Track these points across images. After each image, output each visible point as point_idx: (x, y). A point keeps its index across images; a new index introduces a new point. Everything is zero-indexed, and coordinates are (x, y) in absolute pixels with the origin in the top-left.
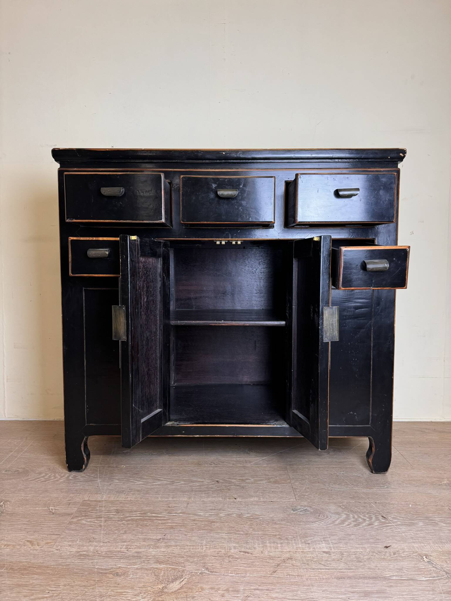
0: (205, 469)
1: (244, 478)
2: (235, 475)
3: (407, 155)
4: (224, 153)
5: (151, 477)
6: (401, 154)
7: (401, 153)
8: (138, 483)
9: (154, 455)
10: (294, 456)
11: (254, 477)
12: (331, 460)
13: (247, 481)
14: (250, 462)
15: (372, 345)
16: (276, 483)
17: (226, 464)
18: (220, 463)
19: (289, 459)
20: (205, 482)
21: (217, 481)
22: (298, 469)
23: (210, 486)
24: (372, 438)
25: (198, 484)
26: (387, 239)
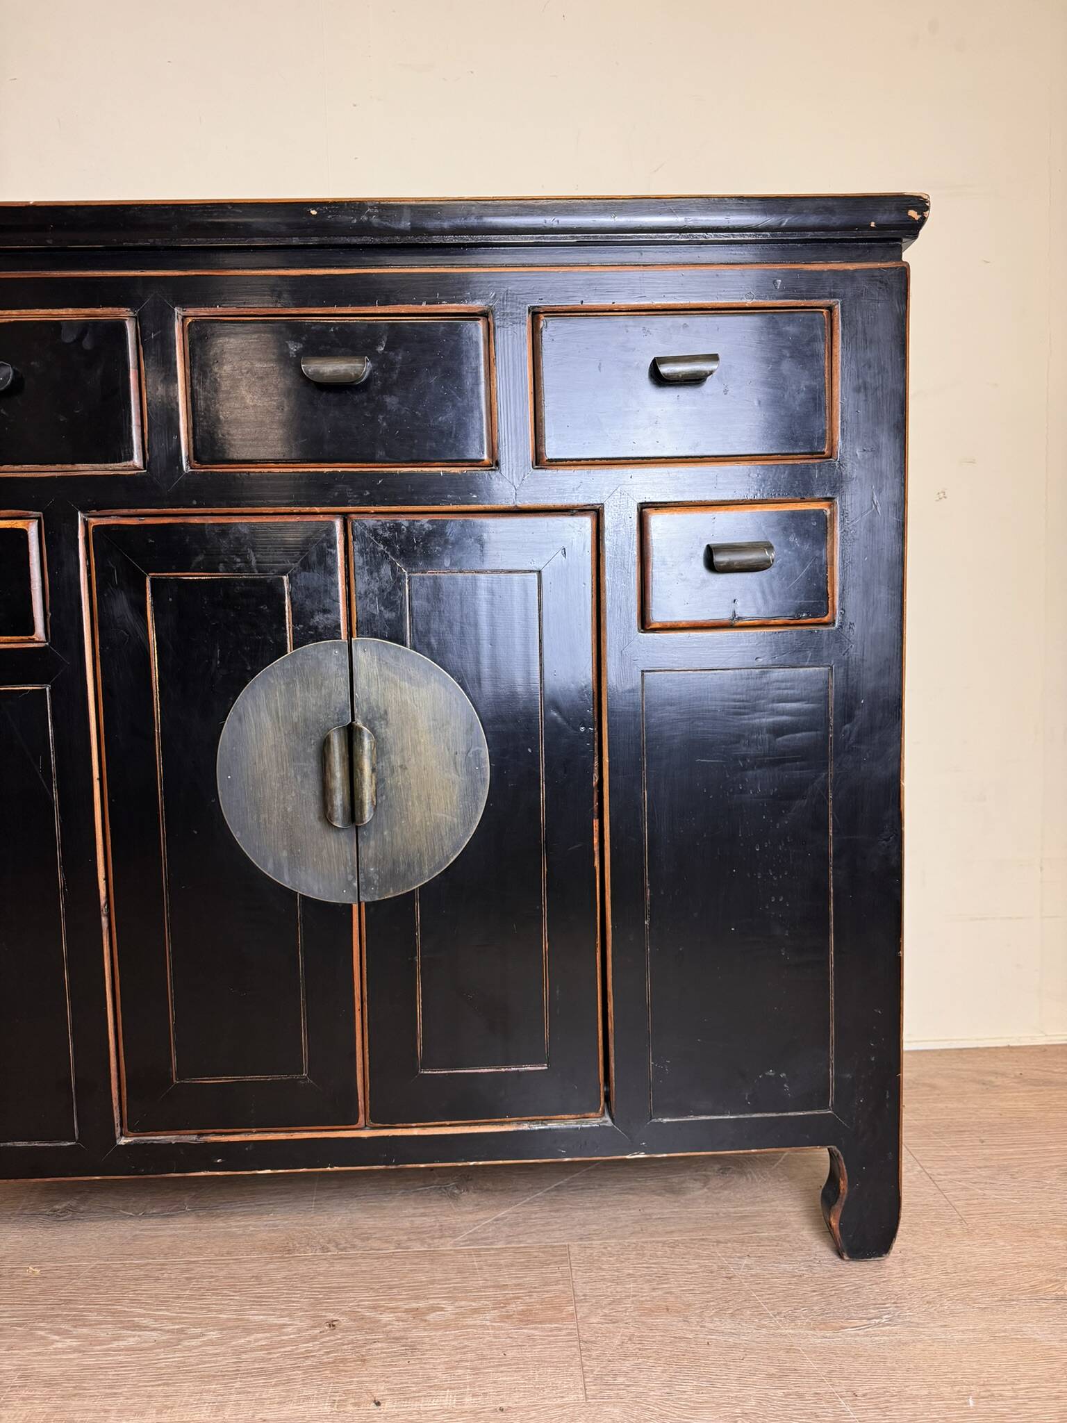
0: (302, 1269)
1: (423, 1304)
2: (395, 1290)
3: (931, 215)
4: (314, 212)
5: (113, 1314)
6: (912, 213)
7: (911, 208)
8: (59, 1345)
9: (151, 1216)
10: (597, 1199)
11: (456, 1299)
12: (715, 1210)
13: (431, 1317)
14: (455, 1232)
15: (831, 851)
16: (528, 1322)
17: (376, 1244)
18: (357, 1242)
19: (579, 1213)
20: (289, 1329)
21: (332, 1325)
22: (603, 1254)
23: (302, 1348)
24: (838, 1151)
25: (261, 1339)
26: (872, 498)
